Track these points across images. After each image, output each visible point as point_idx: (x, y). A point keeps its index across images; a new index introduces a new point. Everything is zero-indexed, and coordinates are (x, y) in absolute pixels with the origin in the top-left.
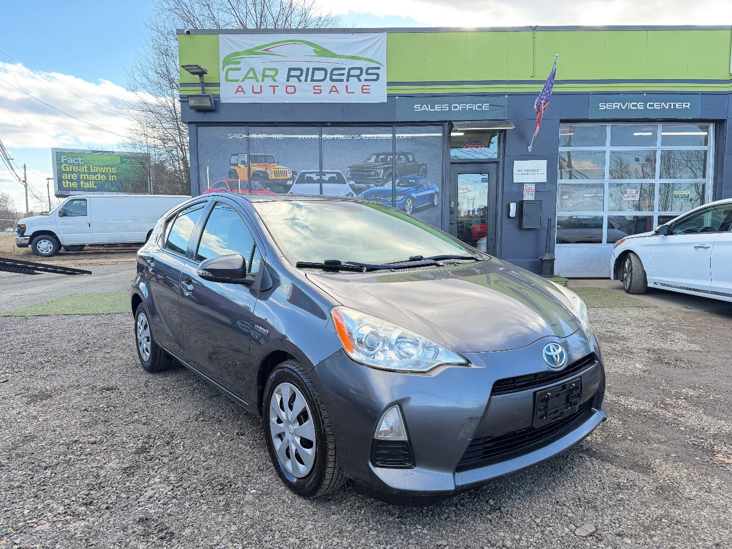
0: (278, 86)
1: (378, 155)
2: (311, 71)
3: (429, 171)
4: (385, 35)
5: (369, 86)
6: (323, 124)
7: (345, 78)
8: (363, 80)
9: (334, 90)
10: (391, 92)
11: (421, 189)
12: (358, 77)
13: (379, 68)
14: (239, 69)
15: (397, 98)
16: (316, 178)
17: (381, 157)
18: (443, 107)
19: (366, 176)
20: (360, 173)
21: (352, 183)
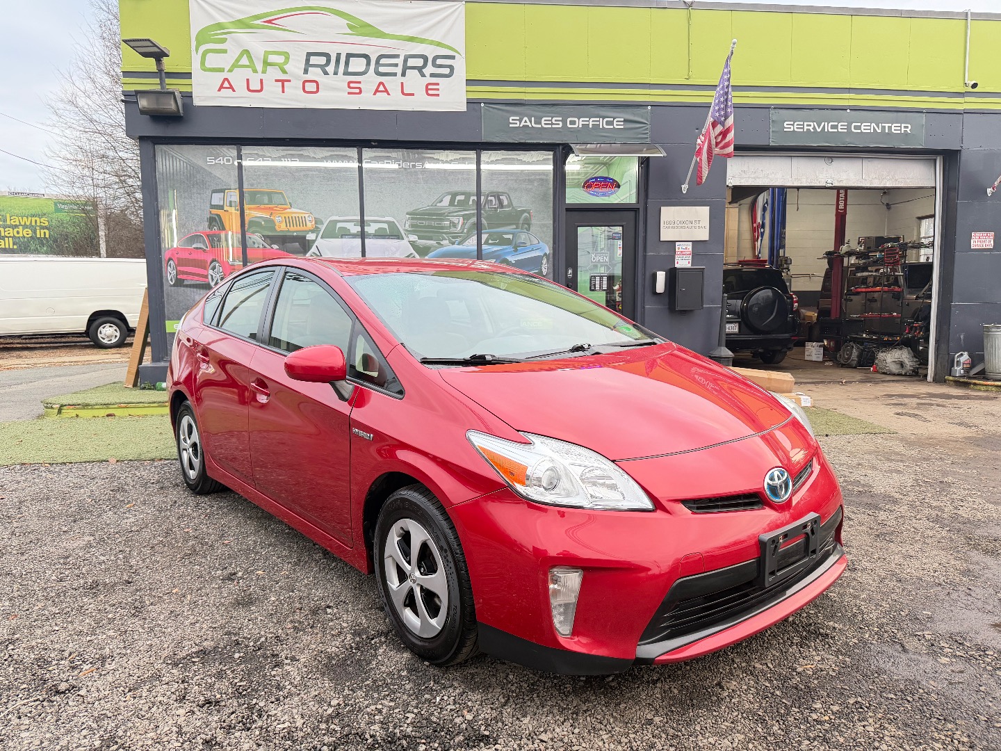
0: (289, 81)
1: (454, 195)
2: (343, 58)
3: (533, 221)
4: (462, 5)
5: (438, 84)
6: (365, 143)
7: (399, 70)
8: (428, 75)
9: (381, 89)
10: (472, 96)
11: (522, 250)
12: (420, 69)
13: (453, 57)
14: (225, 51)
15: (482, 105)
16: (355, 229)
17: (459, 198)
18: (554, 122)
19: (435, 227)
20: (425, 223)
21: (413, 238)
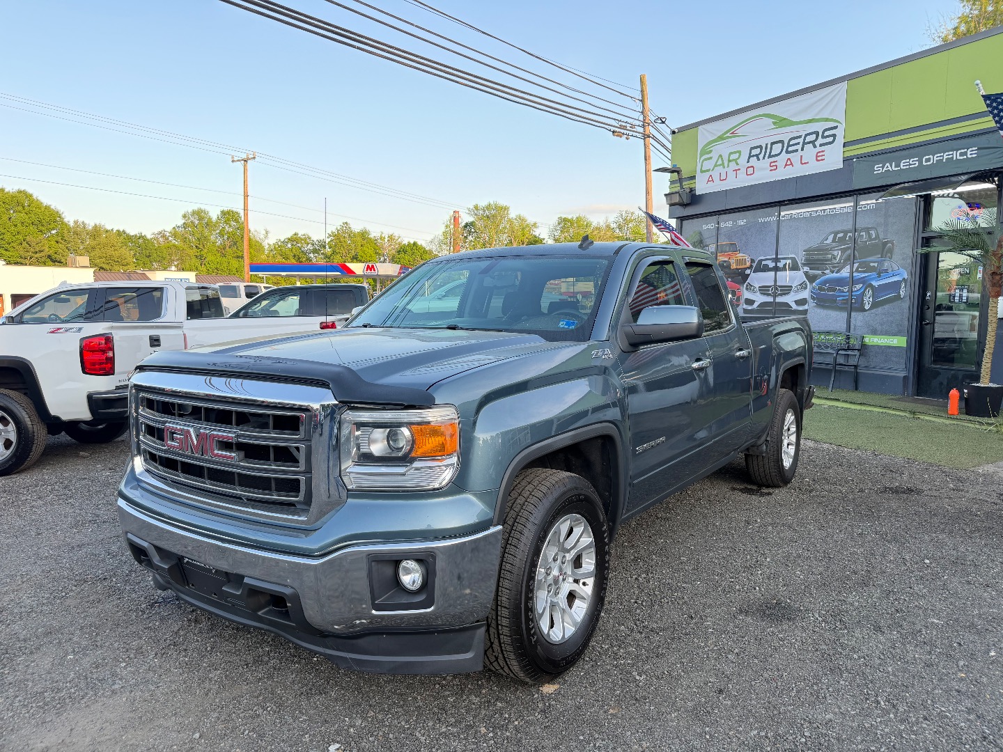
0: (740, 169)
1: (836, 234)
2: (769, 146)
3: (896, 250)
4: (845, 85)
5: (823, 151)
6: (780, 204)
7: (799, 147)
8: (818, 145)
9: (789, 163)
10: (848, 154)
11: (885, 276)
12: (813, 143)
13: (836, 128)
14: (711, 158)
15: (855, 160)
16: (772, 265)
17: (839, 235)
18: (911, 162)
19: (822, 260)
20: (815, 257)
21: (806, 269)
